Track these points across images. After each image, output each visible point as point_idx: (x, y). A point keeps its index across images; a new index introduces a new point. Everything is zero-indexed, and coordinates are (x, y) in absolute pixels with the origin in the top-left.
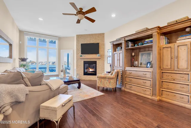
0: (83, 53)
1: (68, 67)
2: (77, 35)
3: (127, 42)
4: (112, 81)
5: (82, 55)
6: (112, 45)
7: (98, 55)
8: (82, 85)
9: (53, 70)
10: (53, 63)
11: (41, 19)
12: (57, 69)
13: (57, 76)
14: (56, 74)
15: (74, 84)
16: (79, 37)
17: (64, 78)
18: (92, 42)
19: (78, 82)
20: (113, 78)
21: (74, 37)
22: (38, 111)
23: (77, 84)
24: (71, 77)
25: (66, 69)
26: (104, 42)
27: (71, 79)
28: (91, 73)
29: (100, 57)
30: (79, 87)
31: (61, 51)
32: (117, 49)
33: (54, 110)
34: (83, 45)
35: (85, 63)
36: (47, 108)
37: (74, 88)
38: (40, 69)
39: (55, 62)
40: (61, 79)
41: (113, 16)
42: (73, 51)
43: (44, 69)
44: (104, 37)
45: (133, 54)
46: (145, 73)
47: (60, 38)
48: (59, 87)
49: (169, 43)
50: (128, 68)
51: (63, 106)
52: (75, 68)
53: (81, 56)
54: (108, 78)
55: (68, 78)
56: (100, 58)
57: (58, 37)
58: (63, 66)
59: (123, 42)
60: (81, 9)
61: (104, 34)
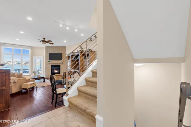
1: (40, 68)
2: (46, 47)
3: (72, 56)
5: (50, 60)
7: (61, 61)
8: (46, 80)
9: (26, 71)
10: (26, 63)
12: (29, 71)
16: (47, 48)
18: (57, 52)
19: (44, 78)
21: (43, 47)
22: (21, 86)
24: (39, 75)
25: (39, 70)
27: (39, 77)
28: (56, 73)
30: (44, 82)
31: (33, 57)
32: (69, 59)
33: (27, 85)
35: (52, 66)
37: (41, 82)
38: (15, 71)
39: (28, 62)
41: (65, 41)
42: (44, 57)
43: (17, 71)
44: (65, 49)
47: (32, 48)
48: (30, 79)
50: (72, 70)
51: (31, 84)
52: (45, 70)
53: (49, 61)
55: (37, 76)
56: (62, 63)
57: (31, 47)
58: (35, 68)
59: (70, 56)
60: (44, 39)
61: (65, 47)
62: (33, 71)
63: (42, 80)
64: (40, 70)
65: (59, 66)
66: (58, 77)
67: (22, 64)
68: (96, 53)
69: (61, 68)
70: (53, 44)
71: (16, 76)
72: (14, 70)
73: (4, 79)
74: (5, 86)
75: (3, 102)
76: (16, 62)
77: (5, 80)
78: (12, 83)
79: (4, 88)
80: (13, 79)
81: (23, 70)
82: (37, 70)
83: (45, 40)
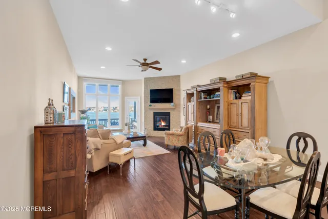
0: (153, 101)
1: (135, 118)
2: (145, 78)
3: (199, 92)
4: (181, 138)
5: (151, 104)
6: (186, 94)
7: (172, 104)
8: (148, 142)
9: (114, 122)
10: (115, 109)
12: (120, 121)
13: (121, 131)
14: (119, 128)
15: (139, 141)
16: (147, 80)
17: (129, 133)
18: (164, 87)
19: (144, 138)
20: (181, 135)
21: (141, 80)
22: (108, 158)
23: (143, 141)
24: (136, 132)
26: (180, 86)
27: (135, 136)
28: (163, 127)
29: (174, 107)
30: (145, 145)
31: (125, 98)
32: (191, 99)
33: (119, 156)
34: (152, 91)
35: (155, 114)
36: (114, 155)
37: (139, 145)
39: (116, 107)
40: (125, 135)
44: (179, 80)
45: (208, 107)
46: (214, 130)
47: (124, 82)
48: (123, 142)
49: (236, 98)
50: (200, 124)
51: (125, 155)
52: (143, 121)
53: (150, 106)
54: (177, 135)
55: (132, 134)
56: (174, 109)
57: (122, 81)
58: (127, 118)
59: (195, 92)
60: (145, 60)
61: (179, 76)
62: (125, 122)
63: (142, 142)
64: (135, 121)
65: (168, 114)
66: (171, 137)
67: (109, 111)
68: (270, 80)
69: (171, 118)
70: (160, 69)
71: (100, 135)
72: (99, 120)
73: (73, 152)
74: (75, 168)
75: (72, 210)
76: (103, 108)
77: (75, 152)
78: (93, 151)
79: (72, 173)
80: (94, 143)
81: (112, 119)
82: (131, 120)
83: (147, 62)
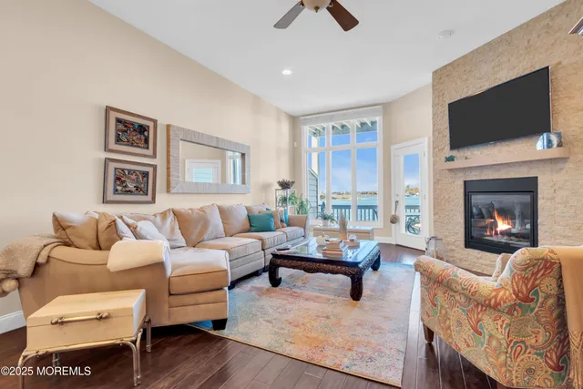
2: (434, 73)
4: (489, 323)
5: (454, 153)
7: (543, 139)
11: (287, 72)
16: (442, 75)
34: (456, 109)
35: (470, 189)
42: (429, 140)
47: (386, 107)
52: (431, 211)
53: (450, 159)
57: (384, 103)
58: (397, 202)
65: (528, 187)
69: (540, 203)
